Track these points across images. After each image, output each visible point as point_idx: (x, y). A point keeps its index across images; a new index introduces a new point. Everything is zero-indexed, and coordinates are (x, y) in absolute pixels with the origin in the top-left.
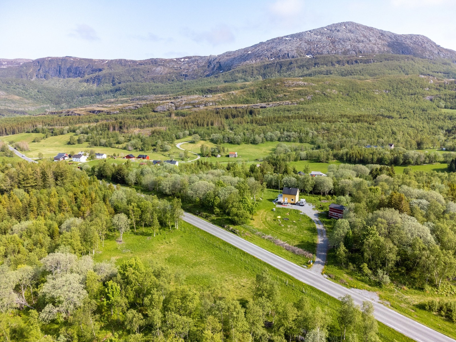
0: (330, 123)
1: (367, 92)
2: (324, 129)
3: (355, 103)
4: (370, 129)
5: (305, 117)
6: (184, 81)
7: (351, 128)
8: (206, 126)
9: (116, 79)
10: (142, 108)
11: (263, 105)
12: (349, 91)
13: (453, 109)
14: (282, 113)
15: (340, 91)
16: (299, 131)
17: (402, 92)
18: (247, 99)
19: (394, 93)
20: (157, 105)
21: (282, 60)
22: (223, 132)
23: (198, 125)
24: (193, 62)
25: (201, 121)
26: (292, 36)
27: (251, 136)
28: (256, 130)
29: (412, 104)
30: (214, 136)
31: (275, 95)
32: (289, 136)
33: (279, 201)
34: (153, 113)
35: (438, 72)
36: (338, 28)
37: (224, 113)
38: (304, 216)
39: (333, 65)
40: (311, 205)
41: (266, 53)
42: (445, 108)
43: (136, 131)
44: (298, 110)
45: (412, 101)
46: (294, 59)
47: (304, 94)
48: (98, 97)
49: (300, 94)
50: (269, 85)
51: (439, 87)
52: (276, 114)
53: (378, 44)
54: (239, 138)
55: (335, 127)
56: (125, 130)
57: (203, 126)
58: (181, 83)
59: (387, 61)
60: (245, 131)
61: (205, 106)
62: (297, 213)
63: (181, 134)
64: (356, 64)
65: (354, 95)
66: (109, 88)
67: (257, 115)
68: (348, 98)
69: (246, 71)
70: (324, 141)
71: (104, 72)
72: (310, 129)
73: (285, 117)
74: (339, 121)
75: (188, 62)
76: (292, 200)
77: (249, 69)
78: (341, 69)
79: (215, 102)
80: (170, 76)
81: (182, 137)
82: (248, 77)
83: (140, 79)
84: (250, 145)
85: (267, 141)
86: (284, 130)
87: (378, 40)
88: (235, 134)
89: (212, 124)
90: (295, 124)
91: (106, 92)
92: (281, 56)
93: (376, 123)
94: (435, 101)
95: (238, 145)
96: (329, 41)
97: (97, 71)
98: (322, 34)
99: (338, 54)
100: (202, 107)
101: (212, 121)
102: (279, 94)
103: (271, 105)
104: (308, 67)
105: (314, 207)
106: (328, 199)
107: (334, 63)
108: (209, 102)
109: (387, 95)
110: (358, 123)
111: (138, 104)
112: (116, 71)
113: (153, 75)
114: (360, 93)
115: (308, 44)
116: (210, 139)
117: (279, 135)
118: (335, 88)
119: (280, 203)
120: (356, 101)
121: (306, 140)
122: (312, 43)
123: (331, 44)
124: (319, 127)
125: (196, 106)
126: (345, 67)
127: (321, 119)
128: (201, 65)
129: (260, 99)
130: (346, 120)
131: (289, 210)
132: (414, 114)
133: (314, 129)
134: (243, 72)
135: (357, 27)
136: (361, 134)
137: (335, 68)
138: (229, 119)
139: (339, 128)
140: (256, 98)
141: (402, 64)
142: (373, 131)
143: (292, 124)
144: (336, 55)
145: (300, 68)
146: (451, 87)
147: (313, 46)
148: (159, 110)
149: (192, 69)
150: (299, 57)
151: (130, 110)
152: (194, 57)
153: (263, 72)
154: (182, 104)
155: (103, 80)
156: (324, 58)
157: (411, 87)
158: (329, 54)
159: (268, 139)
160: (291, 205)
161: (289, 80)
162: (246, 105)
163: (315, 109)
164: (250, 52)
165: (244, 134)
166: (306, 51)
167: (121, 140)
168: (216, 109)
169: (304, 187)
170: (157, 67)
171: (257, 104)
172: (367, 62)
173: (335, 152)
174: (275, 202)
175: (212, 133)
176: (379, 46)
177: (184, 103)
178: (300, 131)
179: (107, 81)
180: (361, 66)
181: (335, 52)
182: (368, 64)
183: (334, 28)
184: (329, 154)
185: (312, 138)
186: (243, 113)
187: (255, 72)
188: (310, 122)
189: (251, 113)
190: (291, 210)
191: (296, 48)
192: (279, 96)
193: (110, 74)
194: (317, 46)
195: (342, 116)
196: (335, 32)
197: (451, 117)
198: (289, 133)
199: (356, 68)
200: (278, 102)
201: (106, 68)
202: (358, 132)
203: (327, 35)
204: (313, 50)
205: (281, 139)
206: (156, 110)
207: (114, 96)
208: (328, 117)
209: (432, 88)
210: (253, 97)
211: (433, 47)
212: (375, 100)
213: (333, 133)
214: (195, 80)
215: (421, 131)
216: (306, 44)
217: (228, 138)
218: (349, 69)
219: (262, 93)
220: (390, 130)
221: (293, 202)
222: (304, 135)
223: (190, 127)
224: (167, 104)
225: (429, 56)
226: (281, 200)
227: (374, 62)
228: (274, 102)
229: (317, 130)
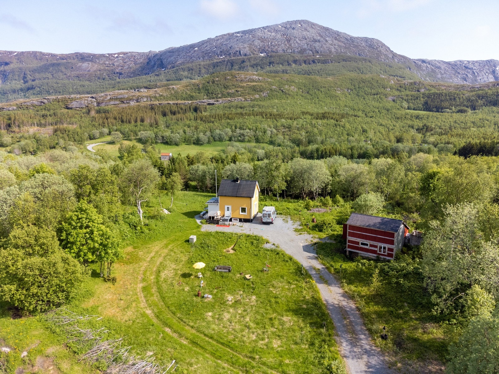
0: (291, 119)
1: (329, 90)
2: (284, 126)
3: (317, 102)
4: (338, 126)
5: (261, 114)
6: (118, 80)
7: (316, 125)
8: (133, 122)
9: (29, 76)
10: (50, 104)
11: (211, 101)
12: (309, 89)
13: (416, 110)
14: (234, 110)
15: (299, 88)
16: (254, 128)
17: (364, 92)
18: (191, 94)
19: (356, 92)
20: (72, 100)
21: (233, 58)
22: (155, 130)
23: (122, 121)
24: (129, 58)
25: (126, 117)
26: (244, 32)
27: (194, 135)
28: (201, 127)
29: (376, 104)
30: (143, 134)
31: (225, 90)
32: (243, 135)
33: (210, 214)
34: (67, 110)
35: (394, 76)
36: (293, 26)
37: (161, 109)
38: (277, 252)
39: (289, 64)
40: (289, 220)
41: (215, 50)
42: (408, 109)
43: (33, 130)
44: (252, 107)
45: (375, 101)
46: (246, 57)
47: (259, 90)
48: (3, 97)
49: (255, 89)
50: (217, 79)
51: (400, 88)
52: (226, 112)
53: (335, 45)
54: (177, 137)
55: (297, 124)
56: (16, 129)
57: (130, 122)
58: (113, 82)
59: (344, 62)
60: (186, 128)
61: (138, 102)
62: (257, 247)
63: (96, 132)
64: (313, 65)
65: (315, 93)
66: (19, 87)
67: (203, 113)
68: (309, 97)
69: (192, 70)
70: (285, 141)
71: (12, 66)
72: (268, 127)
73: (237, 114)
74: (301, 118)
75: (123, 57)
76: (243, 210)
77: (196, 67)
78: (298, 69)
79: (149, 97)
80: (100, 74)
81: (98, 136)
82: (195, 76)
83: (62, 77)
84: (193, 146)
85: (215, 141)
86: (236, 128)
87: (334, 40)
88: (172, 132)
89: (142, 121)
90: (250, 121)
91: (14, 91)
92: (232, 54)
93: (343, 120)
94: (398, 101)
95: (176, 147)
96: (284, 39)
97: (2, 64)
98: (276, 31)
99: (294, 53)
100: (132, 103)
101: (142, 117)
102: (230, 89)
103: (221, 101)
104: (262, 67)
105: (297, 225)
106: (325, 205)
107: (290, 62)
108: (142, 97)
109: (350, 94)
110: (323, 120)
111: (45, 99)
112: (29, 65)
113: (78, 72)
114: (321, 92)
115: (262, 41)
116: (137, 139)
117: (230, 133)
118: (293, 84)
119: (212, 220)
120: (317, 100)
121: (263, 139)
122: (266, 40)
123: (286, 42)
124: (279, 124)
125: (126, 102)
126: (302, 66)
127: (280, 116)
128: (139, 62)
129: (207, 95)
130: (310, 117)
131: (235, 238)
132: (380, 113)
133: (272, 126)
134: (189, 70)
135: (313, 26)
136: (327, 132)
137: (291, 67)
138: (167, 117)
139: (303, 125)
140: (202, 94)
141: (360, 65)
142: (342, 128)
143: (245, 120)
144: (292, 54)
145: (253, 68)
146: (411, 88)
147: (267, 43)
148: (74, 106)
149: (127, 66)
150: (252, 56)
151: (33, 106)
152: (130, 52)
153: (212, 70)
154: (106, 99)
155: (10, 76)
156: (280, 56)
157: (373, 87)
158: (284, 52)
159: (217, 138)
160: (239, 224)
161: (241, 74)
162: (190, 102)
163: (273, 107)
164: (196, 49)
165: (185, 132)
166: (260, 48)
167: (5, 142)
168: (151, 105)
169: (269, 183)
170: (83, 62)
171: (203, 101)
172: (325, 62)
173: (302, 148)
174: (201, 218)
175: (140, 131)
176: (336, 47)
177: (109, 98)
178: (256, 128)
179: (17, 78)
180: (319, 66)
181: (291, 51)
182: (326, 64)
183: (290, 26)
184: (295, 152)
185: (271, 137)
186: (185, 110)
187: (203, 71)
188: (267, 119)
189: (196, 110)
190: (240, 237)
191: (249, 46)
192: (230, 91)
193: (20, 69)
194: (271, 43)
195: (303, 113)
196: (290, 30)
197: (418, 116)
198: (242, 131)
199: (314, 68)
200: (229, 99)
201: (15, 61)
202: (324, 130)
203: (282, 33)
204: (267, 48)
205: (233, 139)
206: (70, 106)
207: (25, 95)
208: (288, 114)
209: (393, 88)
210: (199, 93)
211: (388, 51)
212: (338, 99)
213: (296, 131)
214: (131, 79)
215: (392, 129)
216: (259, 41)
217: (163, 137)
218: (307, 69)
219: (209, 88)
220: (360, 127)
221: (243, 215)
222: (261, 134)
223: (110, 124)
224: (86, 99)
225: (385, 60)
226: (214, 211)
227: (332, 62)
228: (224, 99)
229: (276, 127)
